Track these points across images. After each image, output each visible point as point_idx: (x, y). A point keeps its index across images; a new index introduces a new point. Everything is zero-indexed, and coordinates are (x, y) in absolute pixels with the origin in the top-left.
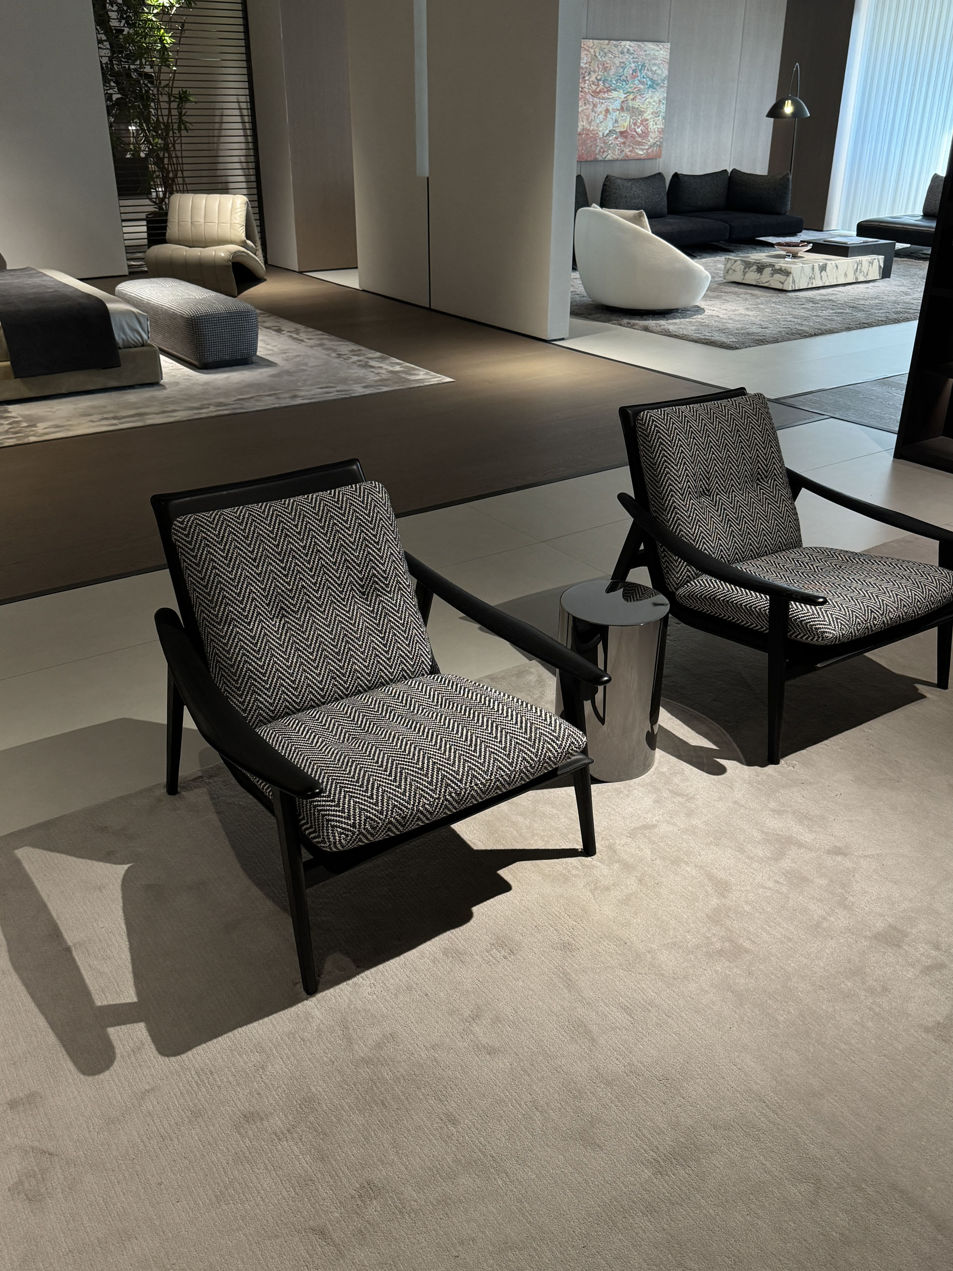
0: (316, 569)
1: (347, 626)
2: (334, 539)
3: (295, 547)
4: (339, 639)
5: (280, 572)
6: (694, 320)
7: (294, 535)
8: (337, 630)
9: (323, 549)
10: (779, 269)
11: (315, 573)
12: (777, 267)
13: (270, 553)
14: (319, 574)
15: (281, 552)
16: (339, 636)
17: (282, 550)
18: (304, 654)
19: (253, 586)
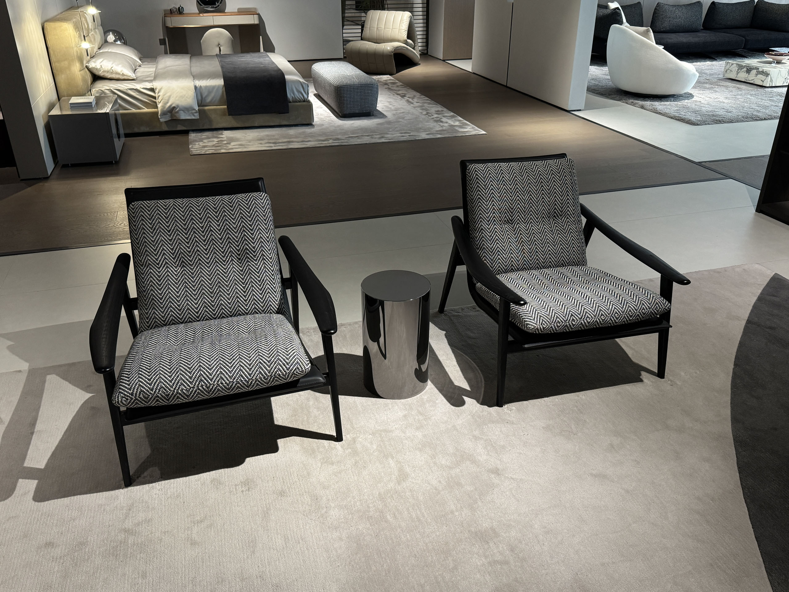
0: (208, 241)
1: (222, 277)
2: (223, 224)
3: (196, 226)
4: (214, 284)
5: (184, 240)
6: (680, 103)
7: (197, 219)
8: (214, 278)
9: (215, 230)
10: (762, 72)
11: (207, 243)
12: (760, 70)
13: (180, 228)
14: (209, 244)
15: (187, 228)
16: (215, 283)
17: (187, 227)
18: (190, 290)
19: (165, 246)
